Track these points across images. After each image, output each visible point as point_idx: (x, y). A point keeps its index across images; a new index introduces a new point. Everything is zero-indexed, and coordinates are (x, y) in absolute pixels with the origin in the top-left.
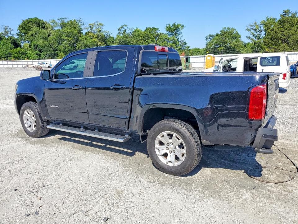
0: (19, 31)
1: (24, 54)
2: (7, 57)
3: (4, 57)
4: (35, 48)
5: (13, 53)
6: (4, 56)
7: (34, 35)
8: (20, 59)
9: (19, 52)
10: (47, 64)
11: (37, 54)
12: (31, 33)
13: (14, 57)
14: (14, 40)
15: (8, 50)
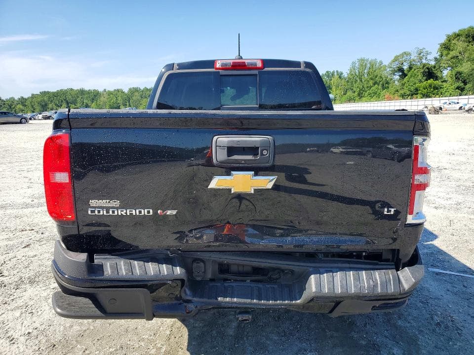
0: (439, 53)
1: (437, 89)
2: (412, 95)
3: (408, 95)
4: (456, 78)
5: (421, 89)
6: (408, 93)
7: (457, 57)
8: (430, 97)
9: (430, 86)
10: (458, 103)
11: (458, 88)
12: (452, 54)
13: (422, 94)
14: (428, 68)
15: (415, 84)
